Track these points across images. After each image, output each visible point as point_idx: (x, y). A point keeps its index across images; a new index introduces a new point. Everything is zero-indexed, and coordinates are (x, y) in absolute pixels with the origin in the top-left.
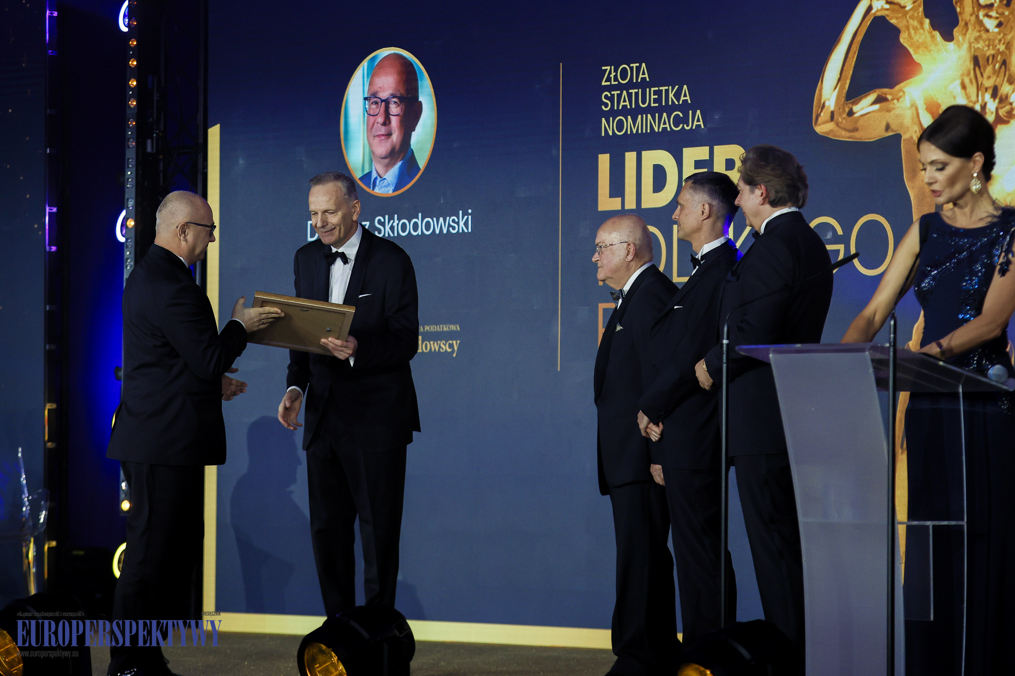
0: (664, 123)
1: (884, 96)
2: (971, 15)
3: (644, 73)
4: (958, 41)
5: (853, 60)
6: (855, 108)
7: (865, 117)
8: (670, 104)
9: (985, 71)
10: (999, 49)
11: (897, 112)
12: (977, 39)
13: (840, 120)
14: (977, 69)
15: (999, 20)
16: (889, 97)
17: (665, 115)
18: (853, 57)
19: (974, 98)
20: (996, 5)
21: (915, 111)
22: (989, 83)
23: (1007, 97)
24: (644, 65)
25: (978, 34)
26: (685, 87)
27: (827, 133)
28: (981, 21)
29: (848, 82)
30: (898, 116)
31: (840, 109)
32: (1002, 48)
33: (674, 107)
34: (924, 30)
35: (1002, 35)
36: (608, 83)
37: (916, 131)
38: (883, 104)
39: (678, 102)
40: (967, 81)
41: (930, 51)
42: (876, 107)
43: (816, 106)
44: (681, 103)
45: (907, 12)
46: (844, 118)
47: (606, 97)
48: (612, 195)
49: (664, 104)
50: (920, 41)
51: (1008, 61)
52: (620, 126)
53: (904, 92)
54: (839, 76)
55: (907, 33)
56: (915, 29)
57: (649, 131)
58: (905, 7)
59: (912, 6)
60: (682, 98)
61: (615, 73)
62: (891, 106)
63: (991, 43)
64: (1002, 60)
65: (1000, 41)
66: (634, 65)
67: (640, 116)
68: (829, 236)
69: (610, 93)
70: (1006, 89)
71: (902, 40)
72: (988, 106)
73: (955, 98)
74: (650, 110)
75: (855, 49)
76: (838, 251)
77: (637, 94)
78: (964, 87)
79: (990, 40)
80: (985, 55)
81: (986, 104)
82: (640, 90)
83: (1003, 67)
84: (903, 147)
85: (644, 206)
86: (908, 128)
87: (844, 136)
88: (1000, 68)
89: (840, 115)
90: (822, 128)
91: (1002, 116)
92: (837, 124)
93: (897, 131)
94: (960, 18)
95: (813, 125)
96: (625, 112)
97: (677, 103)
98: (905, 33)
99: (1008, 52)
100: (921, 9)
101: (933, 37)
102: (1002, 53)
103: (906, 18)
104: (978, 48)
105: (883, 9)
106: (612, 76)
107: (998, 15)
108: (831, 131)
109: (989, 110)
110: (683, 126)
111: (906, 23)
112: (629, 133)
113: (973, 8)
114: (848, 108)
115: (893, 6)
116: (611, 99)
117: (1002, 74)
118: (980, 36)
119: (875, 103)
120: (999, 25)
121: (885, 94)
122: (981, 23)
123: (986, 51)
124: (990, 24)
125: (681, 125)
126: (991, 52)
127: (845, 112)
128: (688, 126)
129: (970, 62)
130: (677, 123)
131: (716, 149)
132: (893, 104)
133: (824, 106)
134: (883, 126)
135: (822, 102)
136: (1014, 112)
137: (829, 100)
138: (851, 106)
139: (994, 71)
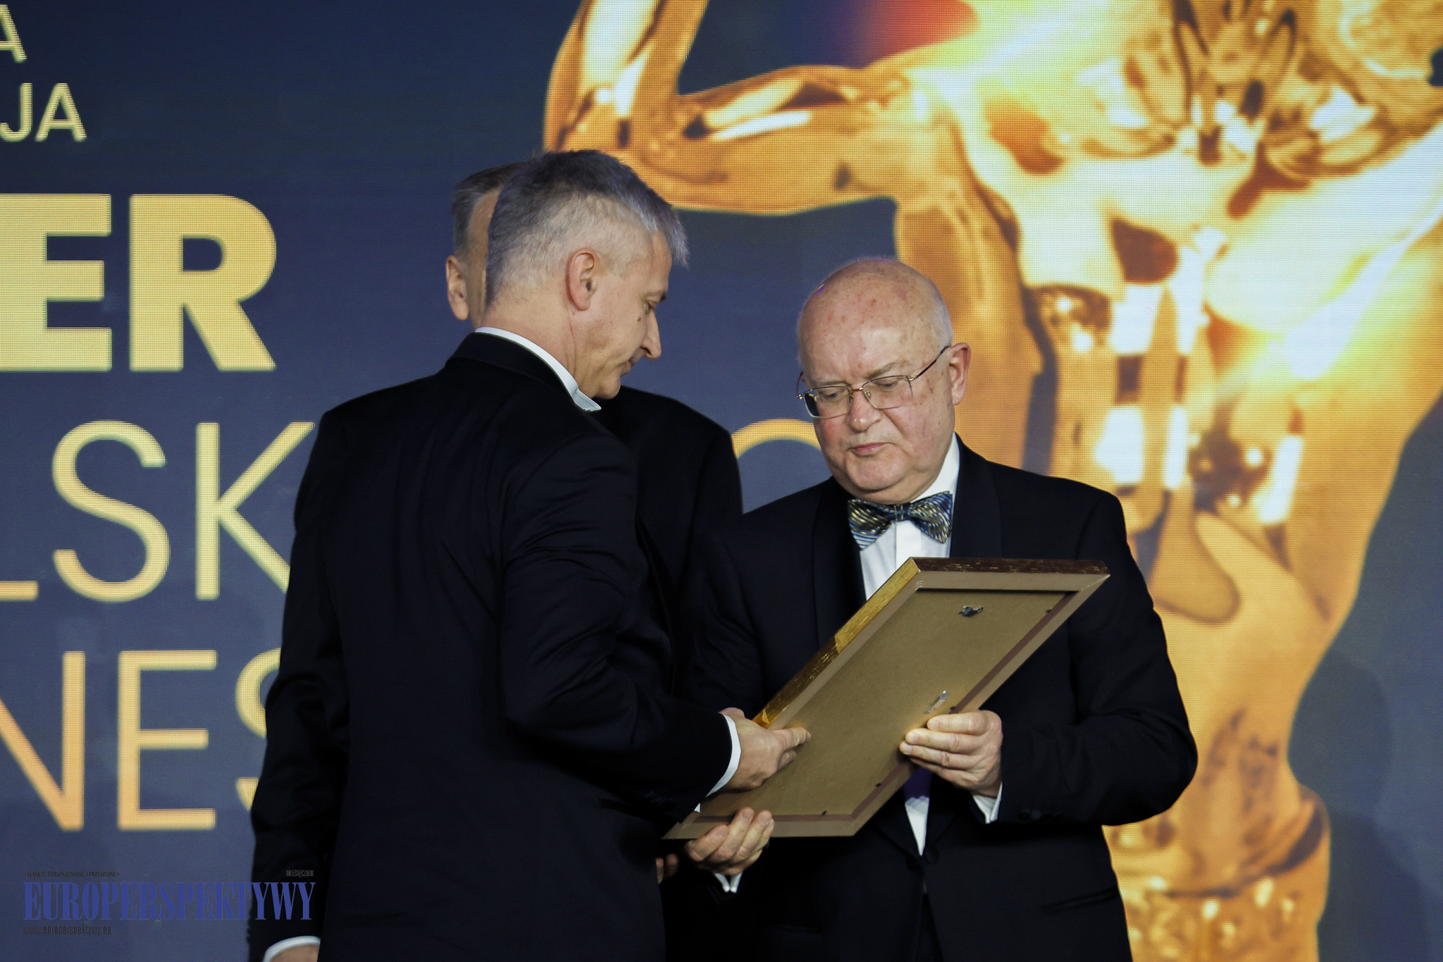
1: (827, 86)
6: (714, 117)
7: (755, 144)
9: (1214, 34)
11: (880, 135)
13: (654, 146)
14: (1186, 32)
16: (849, 93)
19: (1173, 110)
21: (948, 142)
22: (1236, 73)
23: (1297, 115)
30: (880, 148)
31: (653, 114)
37: (952, 195)
38: (826, 112)
40: (1147, 64)
42: (801, 117)
43: (557, 103)
46: (671, 144)
51: (1301, 16)
53: (906, 83)
54: (650, 20)
62: (857, 117)
70: (1292, 91)
72: (1227, 138)
73: (1100, 106)
78: (1135, 77)
81: (1218, 132)
83: (1284, 33)
86: (922, 184)
88: (1273, 33)
89: (656, 131)
91: (1281, 168)
93: (882, 189)
109: (1232, 147)
114: (688, 113)
117: (1280, 50)
119: (793, 103)
121: (835, 82)
127: (676, 125)
128: (15, 127)
129: (1161, 10)
131: (140, 204)
132: (866, 112)
133: (587, 104)
134: (826, 173)
135: (583, 90)
136: (1330, 158)
137: (609, 86)
138: (697, 108)
139: (1250, 38)
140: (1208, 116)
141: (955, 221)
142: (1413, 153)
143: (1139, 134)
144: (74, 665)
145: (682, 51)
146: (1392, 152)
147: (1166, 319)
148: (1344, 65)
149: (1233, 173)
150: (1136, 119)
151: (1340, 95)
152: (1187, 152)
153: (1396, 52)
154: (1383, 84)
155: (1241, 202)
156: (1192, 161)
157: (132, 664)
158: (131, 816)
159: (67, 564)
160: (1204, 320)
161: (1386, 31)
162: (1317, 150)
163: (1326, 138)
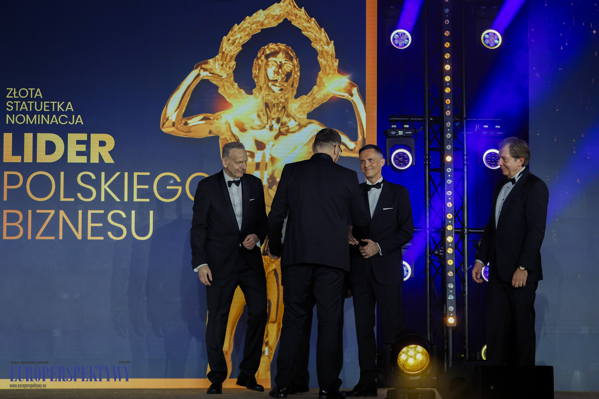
0: (54, 120)
1: (208, 117)
2: (264, 84)
3: (38, 93)
4: (255, 94)
5: (187, 99)
6: (189, 122)
7: (195, 126)
8: (58, 110)
9: (272, 110)
10: (281, 101)
11: (217, 125)
12: (267, 95)
13: (179, 126)
14: (267, 109)
15: (281, 87)
16: (212, 118)
17: (54, 116)
18: (188, 97)
19: (265, 122)
20: (279, 81)
21: (228, 126)
22: (275, 116)
23: (285, 123)
24: (38, 90)
25: (268, 93)
26: (69, 103)
27: (170, 132)
28: (270, 87)
29: (184, 109)
30: (217, 127)
31: (179, 121)
32: (283, 100)
33: (61, 112)
34: (234, 88)
35: (283, 94)
36: (12, 97)
37: (229, 135)
38: (207, 121)
39: (65, 109)
40: (261, 114)
41: (238, 98)
42: (204, 122)
43: (163, 119)
44: (66, 110)
45: (223, 79)
46: (182, 126)
47: (9, 104)
48: (14, 154)
49: (53, 110)
50: (232, 93)
51: (286, 107)
52: (20, 119)
53: (221, 116)
54: (178, 105)
55: (223, 88)
56: (229, 88)
57: (42, 123)
58: (222, 76)
59: (226, 76)
60: (67, 108)
61: (16, 92)
62: (213, 122)
63: (276, 98)
64: (283, 106)
65: (281, 97)
66: (32, 89)
67: (35, 116)
68: (172, 182)
69: (13, 102)
70: (285, 119)
71: (219, 92)
72: (274, 127)
73: (253, 121)
74: (42, 112)
75: (189, 93)
76: (178, 190)
77: (33, 104)
78: (259, 116)
79: (275, 96)
80: (272, 103)
81: (272, 126)
82: (36, 102)
83: (283, 109)
84: (221, 142)
85: (38, 161)
86: (224, 133)
87: (182, 134)
88: (282, 109)
89: (179, 124)
90: (167, 129)
91: (283, 132)
92: (177, 129)
93: (217, 134)
94: (257, 84)
95: (161, 128)
96: (24, 112)
97: (63, 110)
98: (222, 88)
99: (286, 103)
100: (232, 78)
101: (240, 93)
102: (283, 103)
103: (222, 81)
104: (268, 99)
105: (207, 76)
106: (15, 93)
107: (280, 85)
108: (173, 131)
109: (275, 128)
110: (68, 123)
111: (223, 84)
112: (27, 123)
113: (265, 81)
114: (184, 121)
115: (213, 75)
116: (14, 105)
117: (283, 113)
118: (269, 94)
119: (202, 120)
120: (281, 90)
122: (270, 88)
123: (273, 101)
124: (276, 89)
125: (67, 122)
126: (276, 101)
127: (182, 123)
128: (72, 122)
129: (263, 105)
130: (63, 120)
131: (92, 135)
132: (214, 121)
133: (168, 119)
134: (208, 131)
135: (167, 117)
136: (290, 130)
137: (171, 116)
138: (186, 120)
139: (278, 111)
140: (271, 123)
141: (229, 140)
142: (304, 130)
143: (260, 126)
144: (80, 212)
145: (183, 111)
146: (301, 129)
147: (264, 157)
148: (293, 115)
149: (275, 133)
150: (260, 123)
151: (292, 120)
152: (267, 129)
153: (301, 113)
154: (299, 118)
155: (276, 137)
156: (268, 130)
157: (90, 212)
158: (90, 237)
159: (79, 195)
160: (270, 157)
161: (300, 110)
162: (289, 129)
163: (290, 127)
